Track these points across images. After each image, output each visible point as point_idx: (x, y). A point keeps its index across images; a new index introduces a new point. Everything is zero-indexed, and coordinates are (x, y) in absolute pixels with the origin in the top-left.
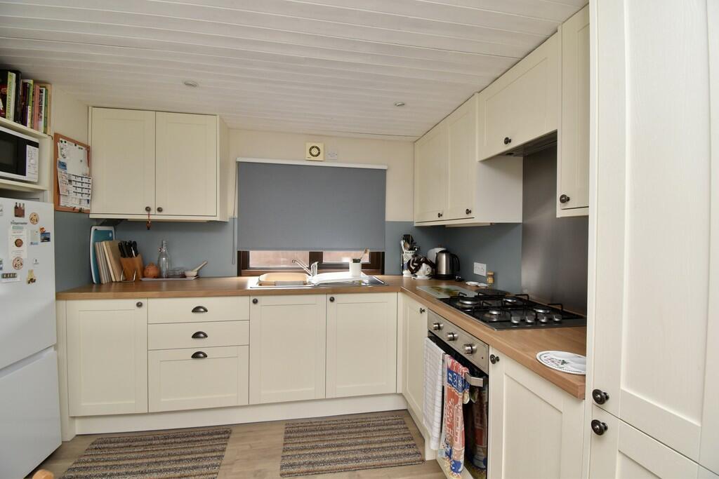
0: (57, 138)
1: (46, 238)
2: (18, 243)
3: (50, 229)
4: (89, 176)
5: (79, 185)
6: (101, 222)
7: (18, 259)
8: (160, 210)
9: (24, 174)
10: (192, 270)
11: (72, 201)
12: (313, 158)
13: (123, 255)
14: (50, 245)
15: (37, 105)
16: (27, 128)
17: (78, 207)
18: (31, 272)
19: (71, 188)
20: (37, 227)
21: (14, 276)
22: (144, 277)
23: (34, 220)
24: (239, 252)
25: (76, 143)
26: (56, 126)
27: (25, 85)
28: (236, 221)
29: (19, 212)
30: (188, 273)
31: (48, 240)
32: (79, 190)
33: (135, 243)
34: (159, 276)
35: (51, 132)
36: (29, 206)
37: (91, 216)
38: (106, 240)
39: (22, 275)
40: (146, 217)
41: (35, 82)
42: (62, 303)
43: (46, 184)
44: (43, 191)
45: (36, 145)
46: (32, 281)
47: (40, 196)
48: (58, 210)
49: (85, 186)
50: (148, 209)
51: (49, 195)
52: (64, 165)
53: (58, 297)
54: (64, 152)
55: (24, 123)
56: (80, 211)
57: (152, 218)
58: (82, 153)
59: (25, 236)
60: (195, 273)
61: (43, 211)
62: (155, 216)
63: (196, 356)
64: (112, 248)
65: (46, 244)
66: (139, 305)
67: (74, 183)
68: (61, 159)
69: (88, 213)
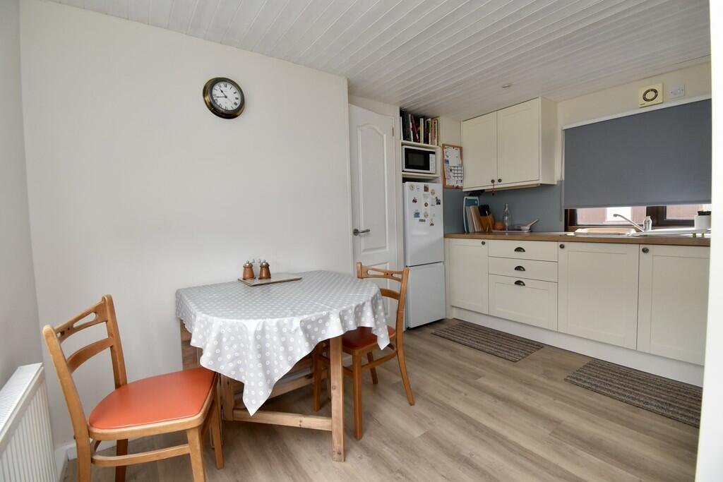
0: (444, 146)
1: (438, 203)
2: (426, 205)
3: (441, 198)
4: (462, 165)
5: (456, 172)
6: (469, 193)
7: (426, 213)
8: (500, 181)
9: (429, 169)
10: (526, 225)
11: (452, 182)
12: (647, 103)
13: (481, 215)
14: (441, 206)
15: (433, 131)
16: (429, 145)
17: (456, 185)
18: (432, 220)
19: (451, 174)
20: (434, 197)
21: (424, 221)
22: (494, 229)
23: (433, 193)
24: (566, 211)
25: (454, 147)
26: (443, 140)
27: (427, 122)
28: (563, 183)
29: (426, 189)
30: (522, 228)
31: (439, 203)
32: (456, 175)
33: (488, 206)
34: (504, 229)
35: (441, 144)
36: (431, 186)
37: (464, 190)
38: (472, 205)
39: (428, 221)
40: (492, 187)
41: (432, 119)
42: (447, 240)
43: (439, 174)
44: (437, 177)
45: (433, 153)
46: (432, 225)
47: (436, 180)
48: (445, 187)
49: (459, 172)
50: (493, 181)
51: (441, 179)
52: (447, 161)
53: (445, 236)
54: (447, 154)
55: (428, 143)
56: (457, 188)
57: (496, 187)
58: (457, 152)
59: (429, 201)
60: (528, 228)
61: (437, 188)
62: (498, 186)
63: (518, 283)
64: (475, 211)
65: (438, 205)
66: (483, 243)
67: (453, 171)
68: (446, 158)
69: (461, 188)
